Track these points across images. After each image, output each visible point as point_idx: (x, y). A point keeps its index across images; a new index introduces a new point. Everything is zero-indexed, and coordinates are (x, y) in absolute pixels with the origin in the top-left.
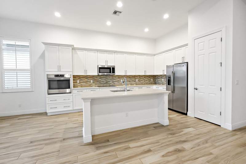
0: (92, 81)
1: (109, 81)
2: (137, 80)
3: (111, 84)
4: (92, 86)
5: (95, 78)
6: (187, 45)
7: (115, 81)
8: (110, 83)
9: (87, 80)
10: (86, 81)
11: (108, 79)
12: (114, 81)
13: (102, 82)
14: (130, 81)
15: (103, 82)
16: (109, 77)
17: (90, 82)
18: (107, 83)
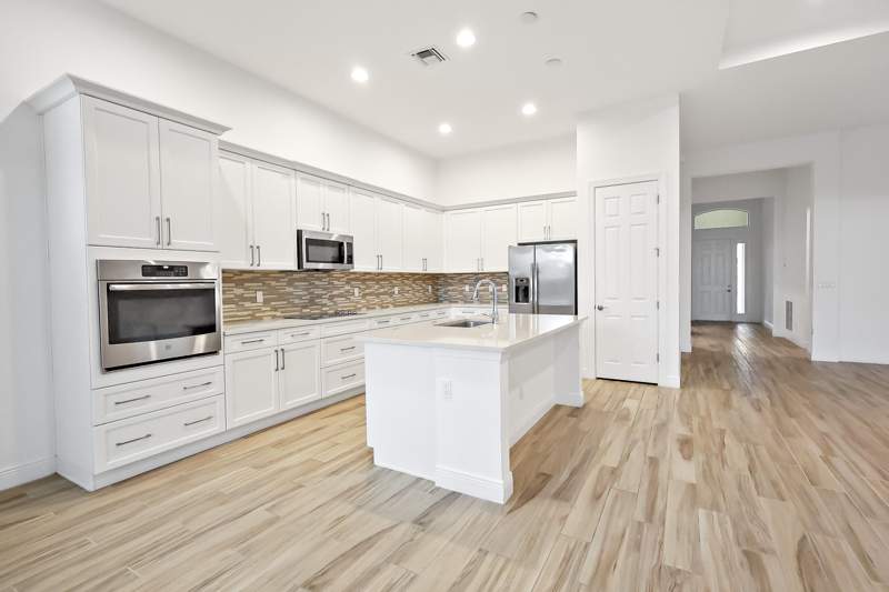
0: (260, 296)
1: (320, 296)
2: (396, 289)
3: (325, 305)
4: (260, 319)
5: (273, 283)
6: (573, 194)
7: (338, 296)
8: (325, 301)
9: (239, 291)
10: (236, 296)
11: (317, 287)
12: (335, 292)
13: (297, 301)
14: (378, 295)
15: (300, 297)
16: (319, 279)
17: (254, 300)
18: (312, 302)
